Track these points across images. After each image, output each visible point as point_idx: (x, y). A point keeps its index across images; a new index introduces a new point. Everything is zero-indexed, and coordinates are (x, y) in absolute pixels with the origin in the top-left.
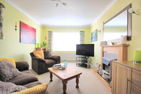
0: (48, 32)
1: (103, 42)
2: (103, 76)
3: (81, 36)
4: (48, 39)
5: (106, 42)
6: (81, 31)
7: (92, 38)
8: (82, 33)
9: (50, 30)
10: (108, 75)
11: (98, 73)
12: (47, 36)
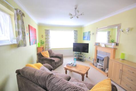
0: (45, 31)
1: (97, 43)
2: (98, 67)
3: (75, 35)
4: (44, 37)
5: (99, 43)
6: (75, 31)
7: (84, 37)
8: (76, 32)
9: (47, 29)
10: (102, 66)
11: (94, 65)
12: (44, 35)
